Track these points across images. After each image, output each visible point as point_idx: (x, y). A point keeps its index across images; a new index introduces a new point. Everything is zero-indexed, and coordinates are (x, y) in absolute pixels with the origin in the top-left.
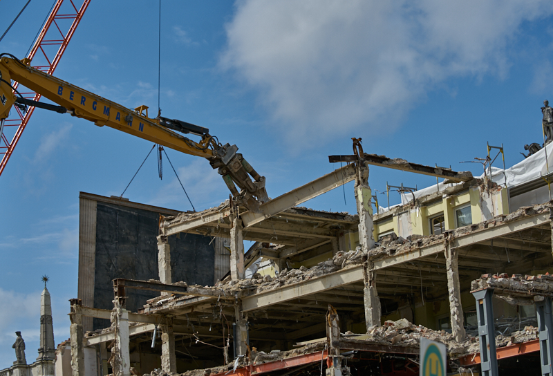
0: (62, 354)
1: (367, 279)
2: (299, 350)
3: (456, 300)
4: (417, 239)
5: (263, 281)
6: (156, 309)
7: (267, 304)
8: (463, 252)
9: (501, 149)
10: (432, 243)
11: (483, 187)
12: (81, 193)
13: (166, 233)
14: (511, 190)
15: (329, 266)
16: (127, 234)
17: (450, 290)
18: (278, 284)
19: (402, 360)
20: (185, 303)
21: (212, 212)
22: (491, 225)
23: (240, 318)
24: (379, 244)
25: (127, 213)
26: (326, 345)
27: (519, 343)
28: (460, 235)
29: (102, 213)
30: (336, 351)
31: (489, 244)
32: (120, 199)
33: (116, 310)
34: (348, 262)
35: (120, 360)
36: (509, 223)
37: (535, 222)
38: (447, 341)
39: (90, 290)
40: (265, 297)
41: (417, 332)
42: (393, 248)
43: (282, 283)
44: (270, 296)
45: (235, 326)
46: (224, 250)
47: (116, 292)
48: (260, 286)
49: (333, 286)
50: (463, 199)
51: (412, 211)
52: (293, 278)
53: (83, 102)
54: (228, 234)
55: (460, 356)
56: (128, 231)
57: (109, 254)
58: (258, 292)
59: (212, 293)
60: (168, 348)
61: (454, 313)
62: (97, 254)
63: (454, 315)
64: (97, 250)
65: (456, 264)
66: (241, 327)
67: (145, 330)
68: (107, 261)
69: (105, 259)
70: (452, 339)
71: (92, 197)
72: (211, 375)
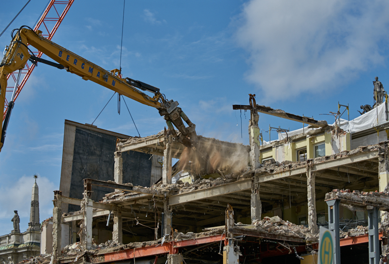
0: (46, 227)
1: (253, 188)
2: (206, 233)
3: (313, 206)
4: (288, 163)
5: (183, 186)
6: (111, 201)
7: (186, 201)
8: (318, 173)
9: (347, 107)
10: (299, 167)
11: (334, 132)
12: (66, 120)
13: (120, 150)
14: (352, 134)
16: (94, 149)
17: (309, 199)
18: (193, 188)
19: (274, 243)
20: (131, 198)
21: (152, 138)
22: (338, 157)
23: (167, 209)
24: (263, 165)
25: (95, 135)
26: (224, 231)
27: (353, 237)
28: (318, 163)
29: (79, 134)
30: (231, 235)
31: (337, 170)
32: (92, 126)
33: (85, 200)
34: (241, 176)
35: (86, 233)
36: (351, 156)
37: (368, 157)
38: (305, 232)
39: (68, 186)
40: (184, 197)
41: (285, 225)
42: (272, 168)
43: (196, 188)
44: (188, 196)
45: (164, 215)
46: (158, 163)
47: (85, 188)
48: (181, 189)
49: (230, 192)
50: (320, 139)
51: (286, 145)
52: (204, 185)
53: (75, 63)
54: (162, 153)
55: (313, 243)
56: (95, 148)
57: (82, 162)
58: (180, 193)
59: (149, 192)
60: (117, 226)
61: (311, 214)
62: (74, 162)
63: (310, 216)
64: (74, 159)
65: (314, 182)
66: (167, 216)
67: (103, 214)
68: (80, 166)
69: (79, 166)
70: (309, 231)
71: (73, 123)
72: (146, 246)
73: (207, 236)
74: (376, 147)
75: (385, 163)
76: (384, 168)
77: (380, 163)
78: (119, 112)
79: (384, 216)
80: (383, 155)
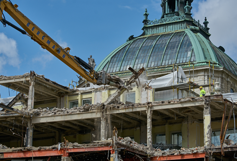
1: (103, 117)
3: (151, 132)
4: (130, 103)
5: (43, 111)
7: (46, 122)
10: (140, 106)
14: (156, 89)
15: (81, 109)
17: (148, 127)
19: (133, 155)
21: (19, 77)
22: (171, 103)
23: (30, 126)
27: (182, 154)
28: (155, 105)
34: (92, 108)
36: (181, 103)
38: (146, 149)
40: (45, 119)
42: (118, 105)
43: (55, 113)
44: (48, 118)
45: (28, 129)
48: (42, 113)
49: (83, 118)
51: (103, 91)
52: (60, 112)
55: (151, 156)
58: (41, 116)
59: (22, 113)
63: (149, 138)
65: (151, 117)
66: (30, 130)
70: (148, 149)
72: (42, 150)
73: (95, 146)
74: (201, 98)
75: (208, 109)
76: (208, 112)
77: (204, 109)
79: (207, 143)
80: (208, 104)
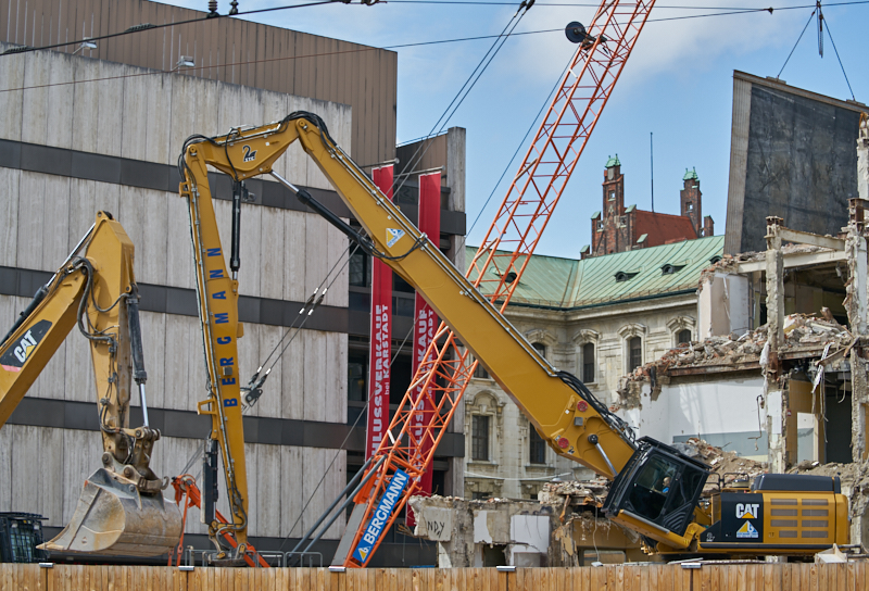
0: (710, 283)
12: (735, 71)
16: (782, 127)
25: (783, 99)
29: (756, 99)
32: (777, 81)
33: (852, 238)
35: (858, 302)
39: (740, 200)
47: (851, 215)
56: (784, 124)
57: (762, 153)
62: (749, 152)
64: (750, 146)
68: (760, 161)
69: (757, 160)
71: (748, 77)
78: (821, 53)
